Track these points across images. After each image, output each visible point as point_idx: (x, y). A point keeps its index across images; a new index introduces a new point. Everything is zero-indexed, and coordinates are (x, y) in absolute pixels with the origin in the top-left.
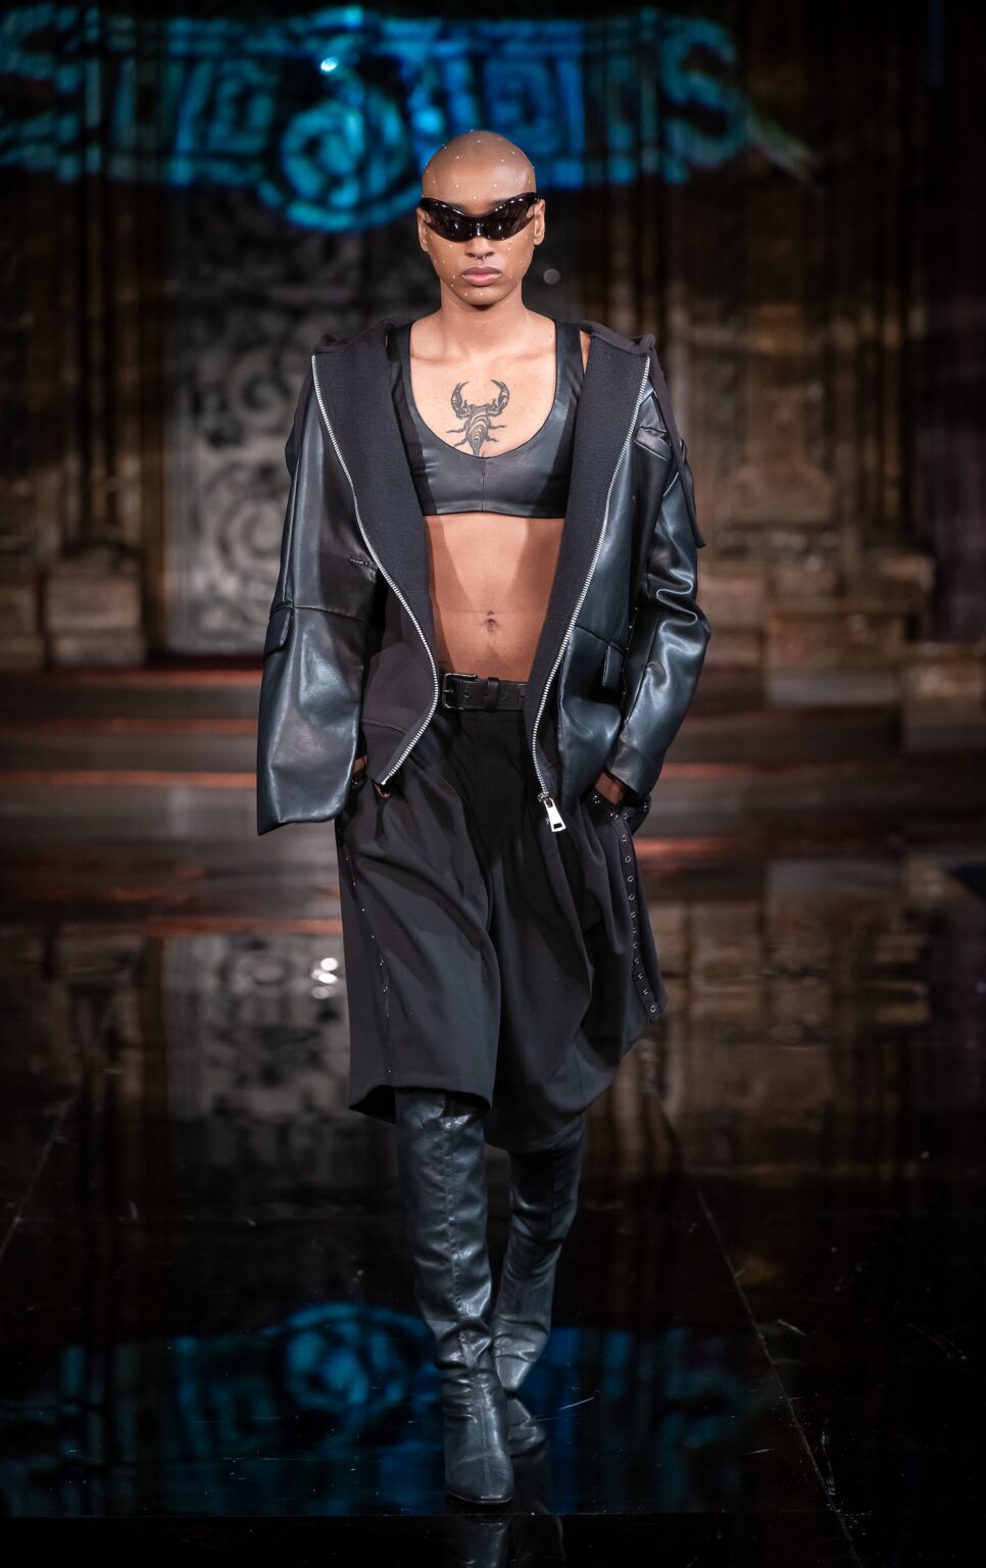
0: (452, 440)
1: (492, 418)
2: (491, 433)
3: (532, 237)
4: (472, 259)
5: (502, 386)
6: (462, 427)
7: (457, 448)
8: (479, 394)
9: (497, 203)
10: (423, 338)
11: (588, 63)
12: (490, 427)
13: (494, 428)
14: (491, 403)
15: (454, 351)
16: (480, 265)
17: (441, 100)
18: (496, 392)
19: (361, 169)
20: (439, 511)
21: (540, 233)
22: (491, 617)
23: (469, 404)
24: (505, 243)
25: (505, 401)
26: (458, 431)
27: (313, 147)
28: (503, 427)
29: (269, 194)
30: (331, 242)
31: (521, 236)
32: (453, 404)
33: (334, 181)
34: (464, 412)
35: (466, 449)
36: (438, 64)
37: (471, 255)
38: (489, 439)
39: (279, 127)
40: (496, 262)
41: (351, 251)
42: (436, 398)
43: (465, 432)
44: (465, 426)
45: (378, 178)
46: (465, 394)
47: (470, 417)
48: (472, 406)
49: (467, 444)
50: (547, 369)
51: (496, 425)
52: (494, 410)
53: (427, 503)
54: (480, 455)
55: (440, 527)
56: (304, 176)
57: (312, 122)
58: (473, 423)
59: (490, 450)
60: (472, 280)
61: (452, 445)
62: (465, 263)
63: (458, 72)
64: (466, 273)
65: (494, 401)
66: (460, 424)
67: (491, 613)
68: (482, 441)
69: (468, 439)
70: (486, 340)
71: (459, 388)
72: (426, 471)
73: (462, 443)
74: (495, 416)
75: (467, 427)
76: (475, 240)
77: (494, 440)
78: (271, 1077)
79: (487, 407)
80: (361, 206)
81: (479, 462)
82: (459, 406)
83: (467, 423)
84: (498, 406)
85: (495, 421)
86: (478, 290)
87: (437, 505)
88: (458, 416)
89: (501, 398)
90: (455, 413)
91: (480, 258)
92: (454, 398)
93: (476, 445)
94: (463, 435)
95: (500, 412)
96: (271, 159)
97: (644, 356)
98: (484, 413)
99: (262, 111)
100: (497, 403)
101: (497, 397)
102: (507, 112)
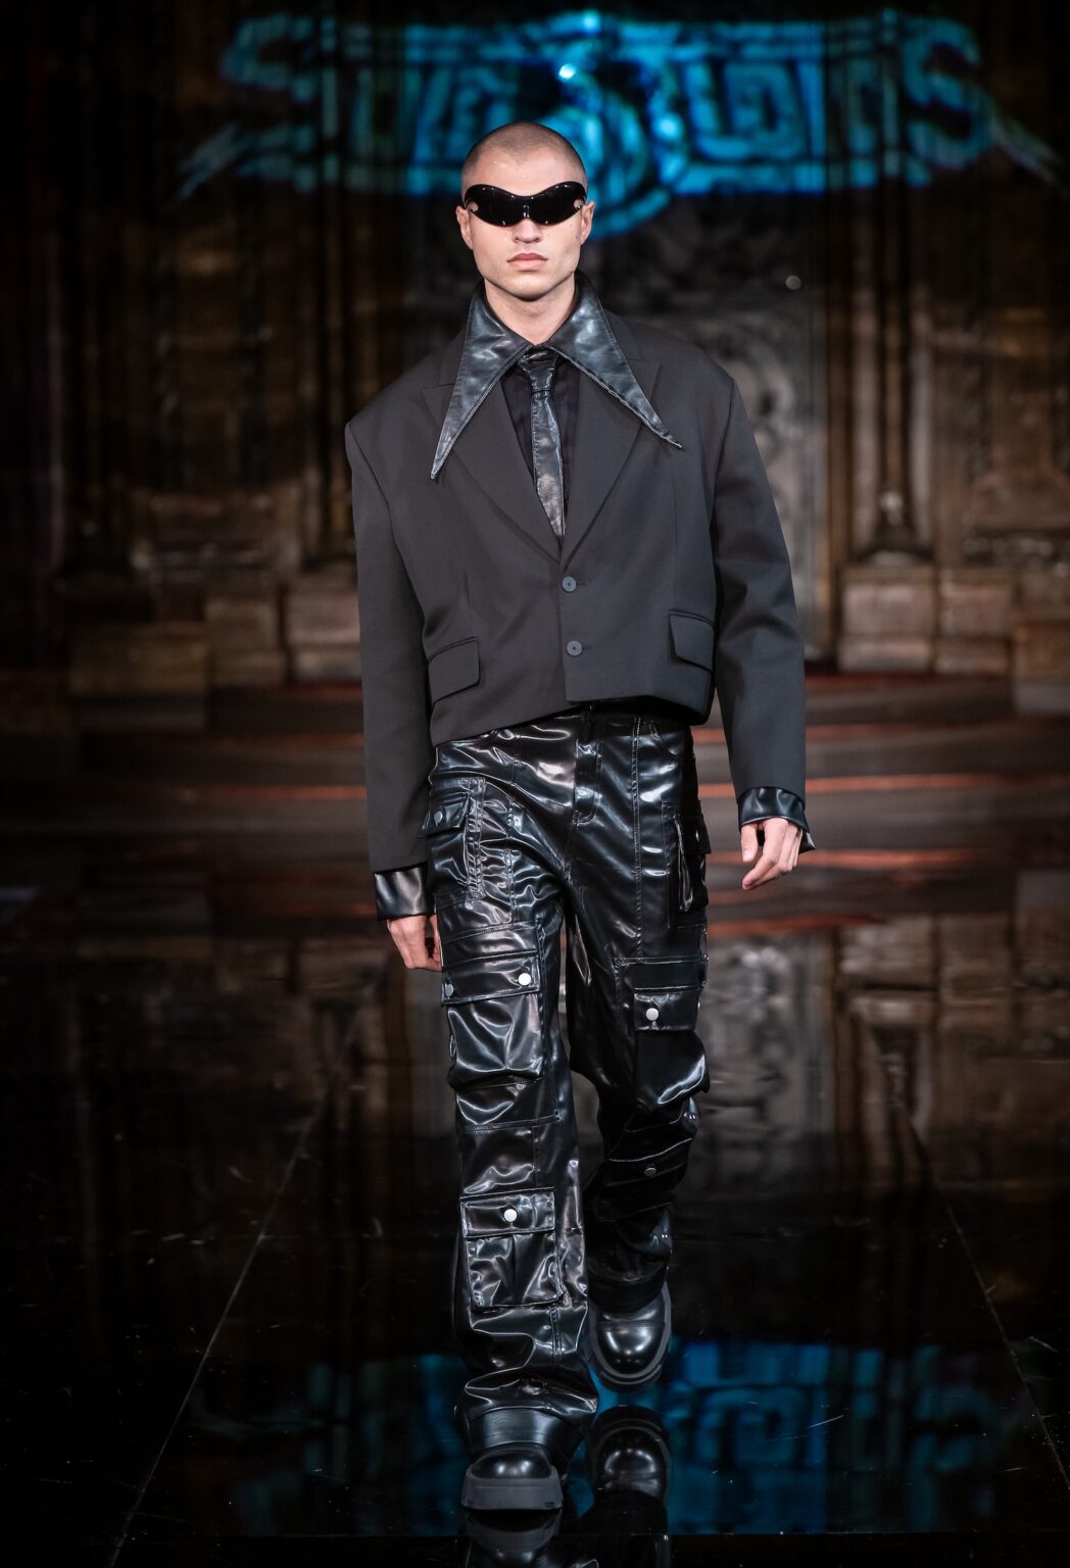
11: (829, 65)
17: (681, 106)
36: (678, 68)
45: (618, 186)
63: (699, 77)
102: (747, 117)
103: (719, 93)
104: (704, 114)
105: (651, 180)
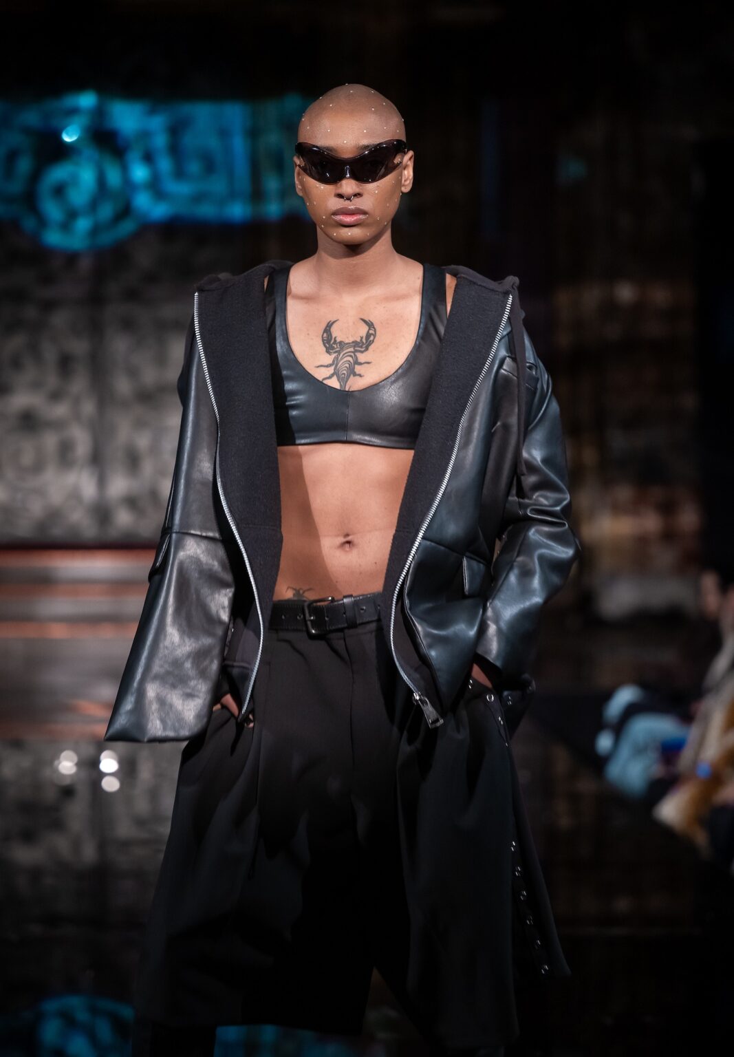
0: (320, 374)
1: (358, 355)
2: (358, 369)
3: (399, 183)
4: (342, 200)
5: (370, 325)
6: (331, 362)
7: (325, 382)
8: (346, 332)
9: (366, 147)
10: (300, 278)
11: (253, 133)
12: (357, 362)
13: (360, 364)
14: (358, 340)
15: (327, 291)
16: (351, 206)
17: (148, 158)
18: (363, 330)
19: (94, 205)
20: (298, 442)
21: (408, 182)
22: (349, 538)
23: (338, 340)
24: (372, 187)
25: (372, 338)
26: (327, 366)
27: (59, 191)
28: (368, 363)
29: (29, 223)
30: (71, 258)
31: (388, 180)
32: (323, 340)
33: (72, 215)
34: (333, 348)
35: (334, 383)
36: (145, 135)
37: (340, 196)
38: (355, 374)
39: (36, 176)
40: (366, 203)
41: (85, 264)
42: (308, 334)
43: (333, 367)
44: (333, 361)
45: (106, 211)
46: (336, 332)
47: (339, 352)
48: (341, 343)
49: (335, 378)
50: (412, 309)
51: (363, 361)
52: (361, 347)
53: (286, 433)
54: (347, 389)
55: (299, 456)
56: (53, 210)
57: (59, 173)
58: (342, 359)
59: (356, 384)
60: (341, 220)
61: (320, 379)
62: (334, 204)
63: (160, 141)
64: (335, 213)
65: (362, 338)
66: (329, 359)
67: (347, 535)
68: (348, 377)
69: (336, 373)
70: (355, 281)
71: (329, 326)
72: (287, 403)
73: (330, 377)
74: (362, 352)
75: (335, 363)
76: (344, 182)
77: (360, 375)
78: (28, 837)
79: (355, 344)
80: (95, 231)
81: (344, 396)
82: (329, 342)
83: (336, 358)
84: (365, 344)
85: (362, 357)
86: (346, 230)
87: (296, 435)
88: (328, 352)
89: (368, 336)
90: (325, 349)
91: (349, 199)
92: (325, 335)
93: (343, 380)
94: (331, 370)
95: (367, 349)
96: (30, 199)
97: (506, 294)
98: (352, 349)
99: (24, 165)
100: (364, 341)
101: (364, 335)
102: (194, 167)
103: (175, 150)
104: (165, 164)
105: (125, 211)
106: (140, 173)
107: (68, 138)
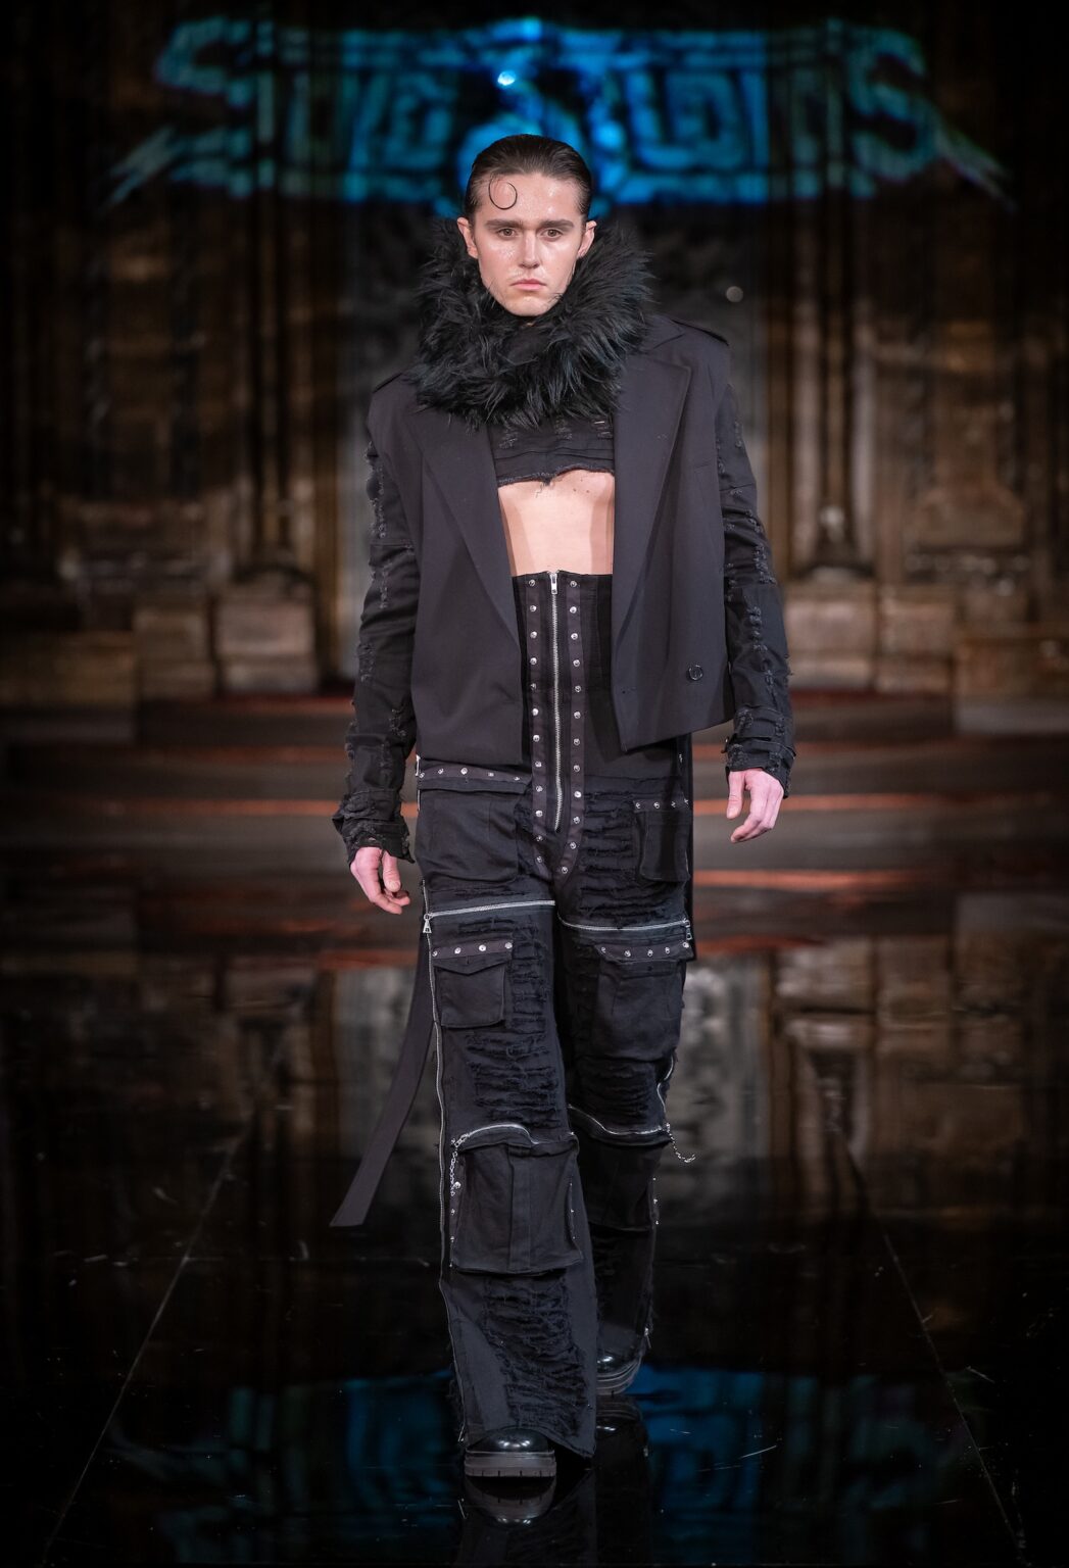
11: (773, 74)
17: (622, 114)
36: (619, 77)
39: (455, 142)
63: (640, 85)
96: (448, 175)
99: (439, 126)
102: (690, 126)
103: (661, 103)
104: (646, 122)
106: (609, 135)
107: (505, 80)
